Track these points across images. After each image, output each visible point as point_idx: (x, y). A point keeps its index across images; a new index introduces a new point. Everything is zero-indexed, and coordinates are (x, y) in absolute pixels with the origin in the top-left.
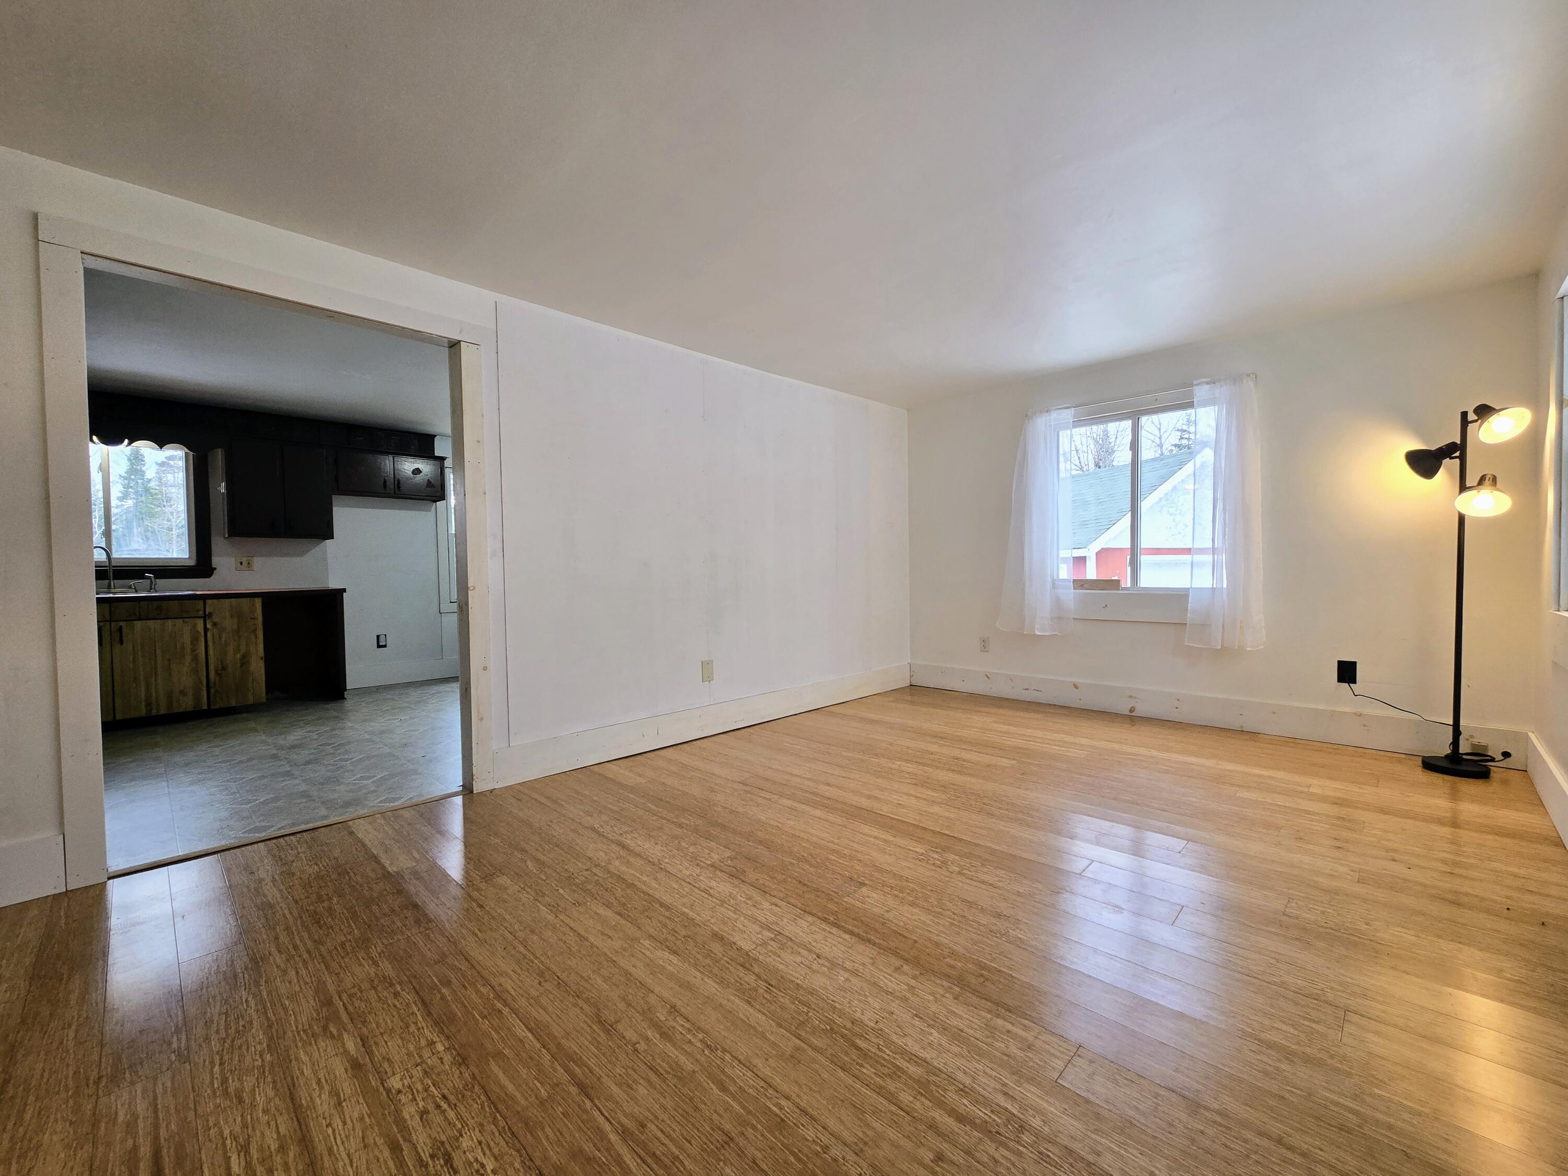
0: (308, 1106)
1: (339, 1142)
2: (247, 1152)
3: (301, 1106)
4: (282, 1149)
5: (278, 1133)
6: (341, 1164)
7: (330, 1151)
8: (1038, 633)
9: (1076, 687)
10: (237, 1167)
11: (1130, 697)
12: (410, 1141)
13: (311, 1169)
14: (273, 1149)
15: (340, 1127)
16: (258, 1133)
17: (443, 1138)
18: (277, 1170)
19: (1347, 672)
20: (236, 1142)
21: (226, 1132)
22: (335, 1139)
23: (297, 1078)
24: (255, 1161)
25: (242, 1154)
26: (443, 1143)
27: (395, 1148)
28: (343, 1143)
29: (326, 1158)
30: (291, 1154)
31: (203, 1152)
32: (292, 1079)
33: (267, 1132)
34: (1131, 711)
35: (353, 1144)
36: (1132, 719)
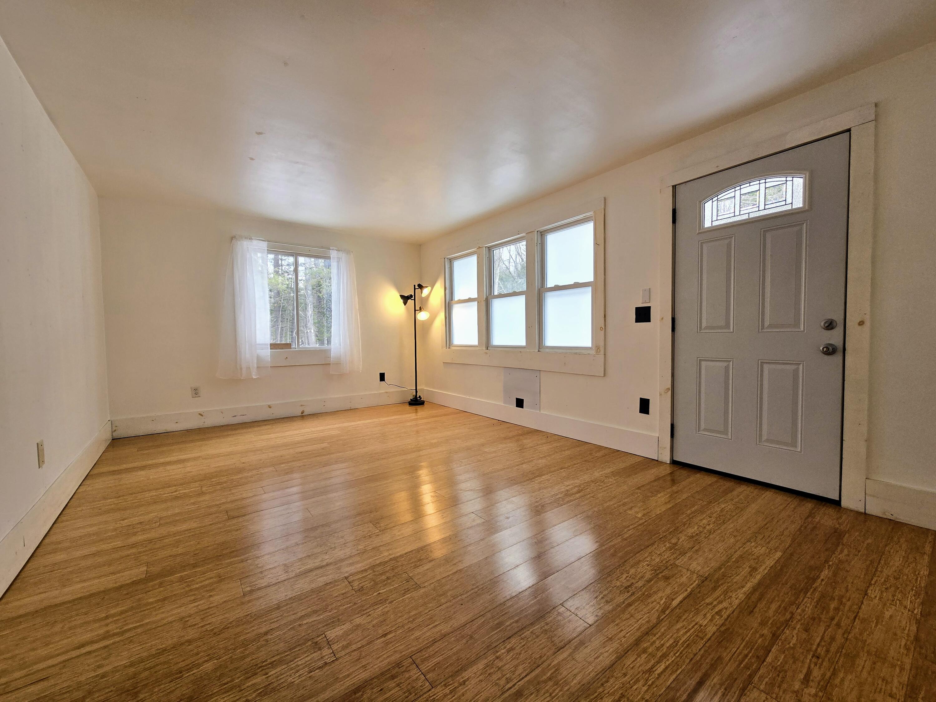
0: (616, 653)
1: (633, 628)
2: (652, 668)
3: (616, 657)
4: (644, 651)
5: (636, 659)
6: (643, 622)
7: (638, 630)
8: (254, 377)
9: (270, 407)
10: (661, 667)
11: (302, 405)
12: (624, 601)
13: (650, 633)
14: (646, 656)
15: (625, 631)
16: (640, 668)
17: (618, 591)
18: (656, 647)
19: (382, 377)
20: (648, 678)
21: (645, 688)
22: (631, 630)
23: (596, 672)
24: (656, 659)
25: (654, 669)
26: (621, 591)
27: (630, 605)
28: (633, 626)
29: (642, 629)
30: (645, 645)
31: (660, 693)
32: (598, 674)
33: (638, 665)
34: (302, 413)
35: (632, 621)
36: (303, 417)
